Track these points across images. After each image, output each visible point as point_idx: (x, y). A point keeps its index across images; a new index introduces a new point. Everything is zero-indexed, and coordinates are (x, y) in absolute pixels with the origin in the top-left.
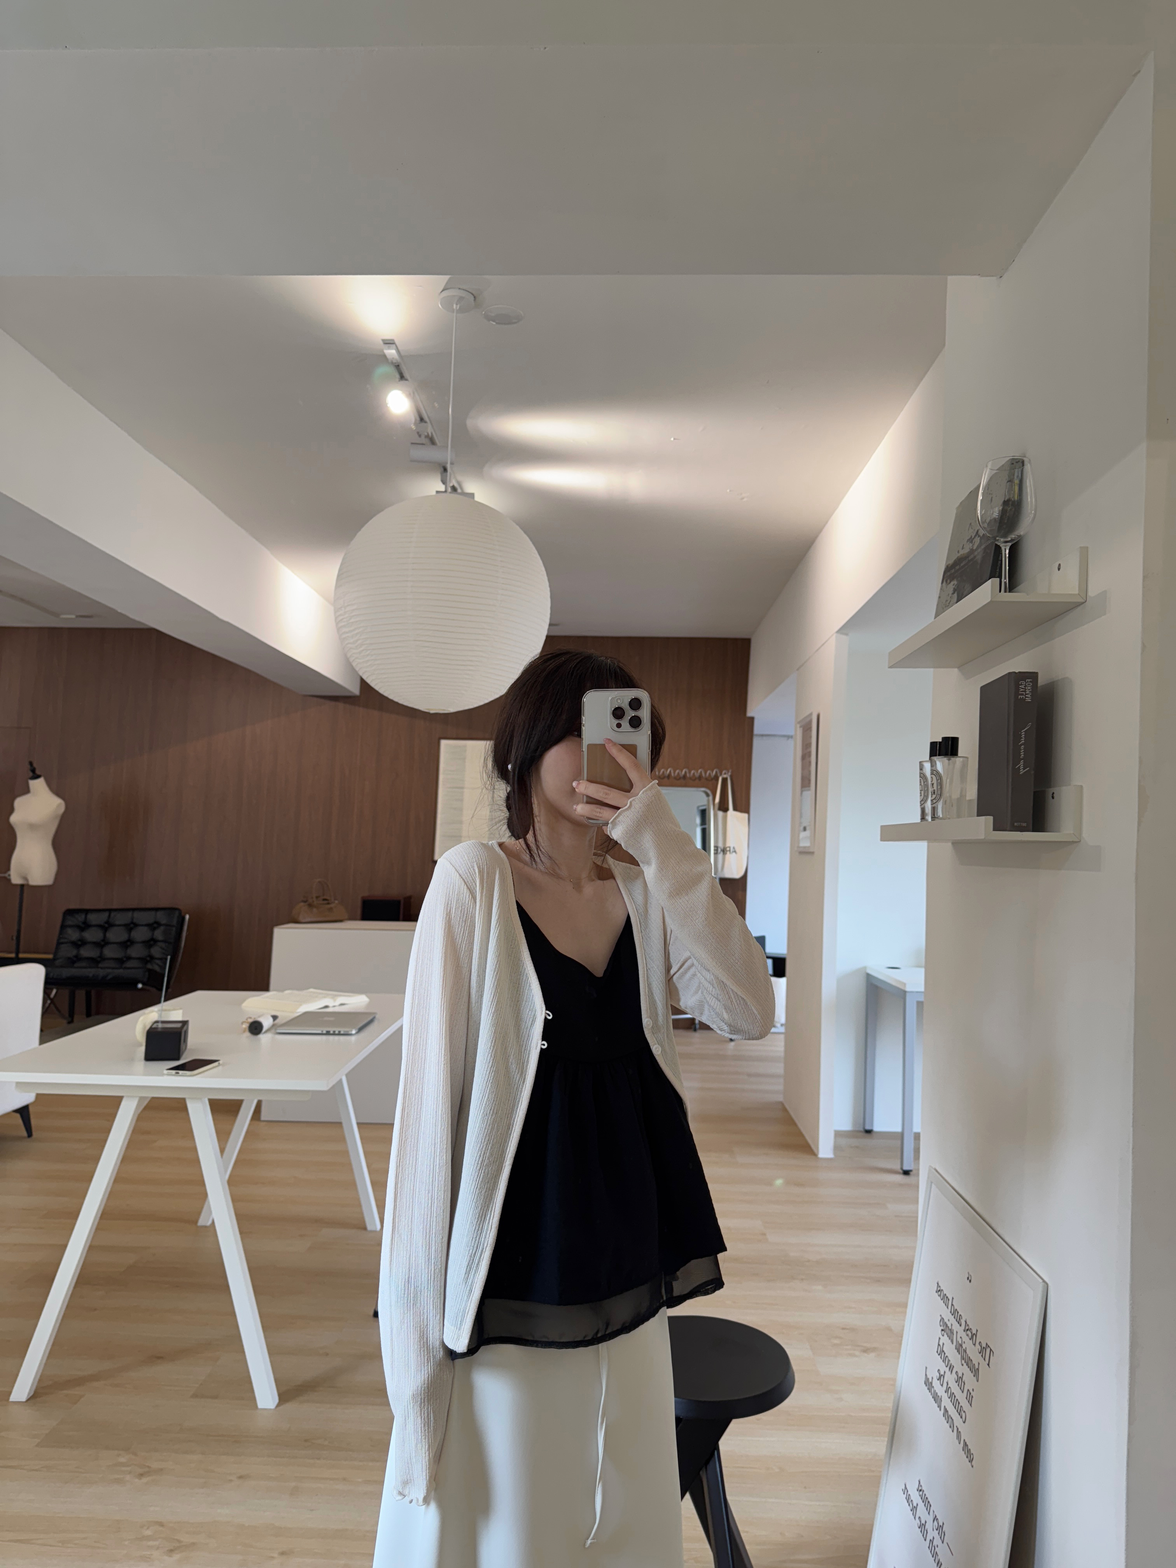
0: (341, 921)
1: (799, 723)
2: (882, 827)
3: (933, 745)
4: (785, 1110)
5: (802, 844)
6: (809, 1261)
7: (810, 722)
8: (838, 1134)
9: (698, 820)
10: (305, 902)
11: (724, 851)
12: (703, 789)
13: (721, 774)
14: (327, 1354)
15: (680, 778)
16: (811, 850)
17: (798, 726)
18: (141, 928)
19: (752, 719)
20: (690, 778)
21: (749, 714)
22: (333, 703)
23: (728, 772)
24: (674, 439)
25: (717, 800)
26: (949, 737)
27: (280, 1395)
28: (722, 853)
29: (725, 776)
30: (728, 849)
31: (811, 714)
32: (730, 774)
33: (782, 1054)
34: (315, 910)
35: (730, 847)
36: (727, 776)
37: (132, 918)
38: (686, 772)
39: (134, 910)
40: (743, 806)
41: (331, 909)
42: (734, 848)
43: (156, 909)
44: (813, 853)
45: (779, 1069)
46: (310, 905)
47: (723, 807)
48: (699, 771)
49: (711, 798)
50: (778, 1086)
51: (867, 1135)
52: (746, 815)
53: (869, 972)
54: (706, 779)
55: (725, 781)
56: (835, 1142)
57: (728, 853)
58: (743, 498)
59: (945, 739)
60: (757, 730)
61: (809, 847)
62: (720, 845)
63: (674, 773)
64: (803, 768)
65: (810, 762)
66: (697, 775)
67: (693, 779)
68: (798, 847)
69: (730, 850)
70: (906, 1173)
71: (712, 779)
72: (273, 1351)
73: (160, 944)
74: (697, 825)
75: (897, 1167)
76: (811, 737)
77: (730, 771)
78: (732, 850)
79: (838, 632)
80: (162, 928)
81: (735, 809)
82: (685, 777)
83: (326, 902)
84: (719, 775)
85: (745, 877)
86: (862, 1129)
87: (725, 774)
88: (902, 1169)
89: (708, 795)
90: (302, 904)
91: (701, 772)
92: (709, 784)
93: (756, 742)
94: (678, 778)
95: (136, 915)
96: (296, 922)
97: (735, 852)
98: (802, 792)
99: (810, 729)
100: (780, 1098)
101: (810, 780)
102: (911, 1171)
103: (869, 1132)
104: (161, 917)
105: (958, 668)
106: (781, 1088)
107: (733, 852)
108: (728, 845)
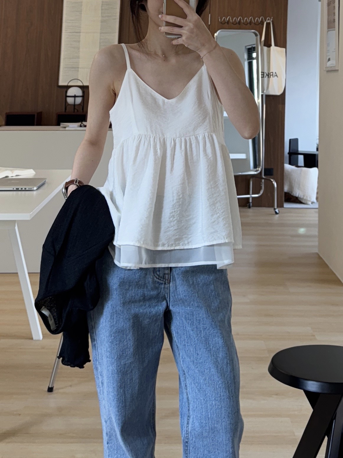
4: (320, 258)
9: (246, 56)
11: (269, 75)
12: (253, 31)
13: (266, 20)
20: (244, 23)
25: (263, 38)
28: (267, 77)
29: (269, 21)
30: (271, 74)
32: (272, 20)
36: (270, 21)
38: (240, 19)
40: (282, 43)
42: (275, 73)
44: (337, 71)
47: (268, 44)
49: (259, 37)
50: (315, 243)
52: (284, 49)
54: (255, 24)
55: (268, 25)
57: (272, 76)
61: (334, 67)
62: (266, 71)
63: (232, 20)
65: (334, 7)
66: (248, 21)
67: (246, 24)
68: (326, 68)
69: (273, 75)
71: (259, 24)
77: (272, 17)
81: (276, 45)
82: (240, 22)
84: (264, 21)
87: (269, 20)
89: (256, 35)
91: (251, 19)
92: (257, 27)
94: (235, 23)
97: (277, 76)
98: (328, 31)
100: (316, 250)
106: (317, 244)
107: (275, 76)
108: (271, 71)
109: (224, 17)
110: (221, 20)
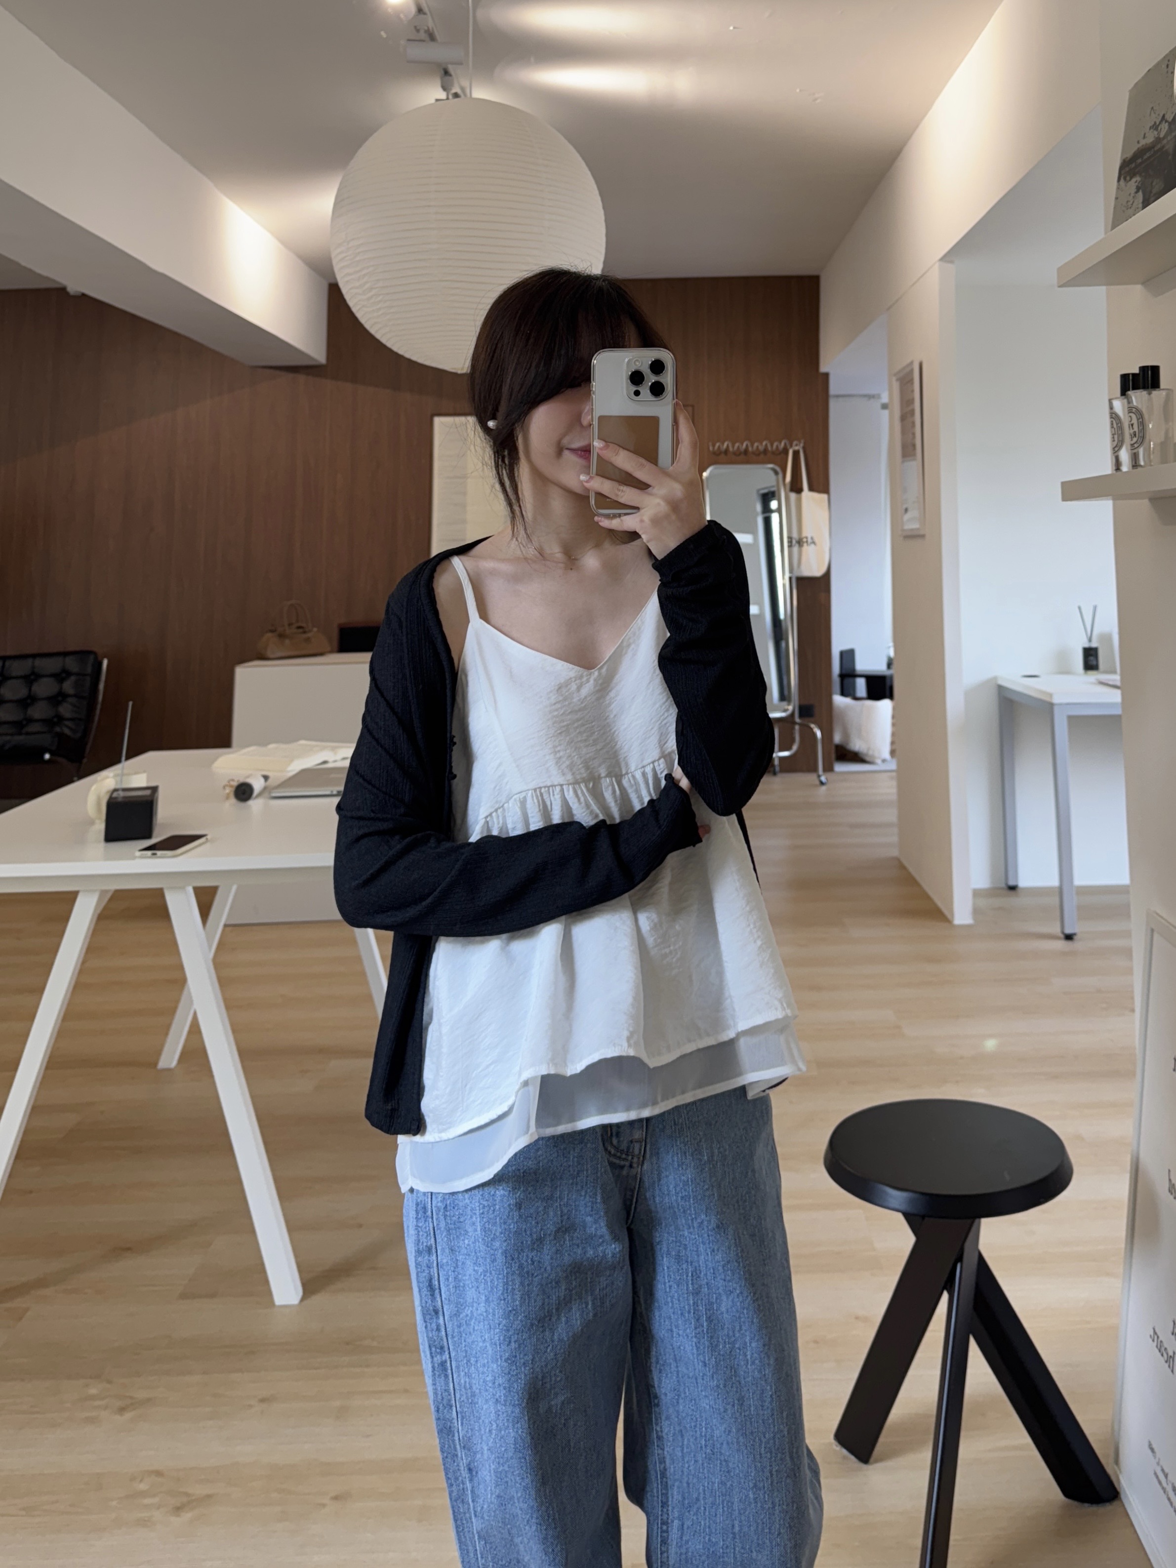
0: (321, 654)
1: (895, 375)
2: (1064, 484)
3: (1125, 378)
4: (903, 867)
5: (906, 527)
6: (962, 1058)
7: (912, 371)
8: (977, 893)
9: (759, 507)
10: (272, 631)
11: (800, 543)
12: (771, 466)
13: (791, 446)
14: (360, 1226)
15: (740, 454)
16: (922, 533)
17: (894, 379)
18: (45, 680)
19: (826, 376)
20: (753, 453)
21: (823, 369)
22: (291, 376)
23: (800, 442)
24: (734, 28)
25: (788, 478)
26: (1147, 367)
27: (305, 1285)
28: (797, 545)
29: (796, 448)
30: (805, 540)
31: (912, 363)
32: (802, 445)
33: (894, 797)
34: (287, 642)
35: (807, 538)
36: (799, 448)
37: (33, 667)
38: (747, 445)
39: (34, 656)
40: (821, 485)
41: (308, 640)
42: (812, 538)
43: (65, 654)
44: (923, 536)
45: (891, 815)
46: (282, 636)
47: (796, 488)
48: (764, 443)
49: (780, 476)
50: (893, 838)
51: (1012, 892)
52: (825, 496)
53: (1001, 682)
54: (773, 453)
55: (796, 454)
56: (974, 904)
57: (805, 545)
58: (816, 99)
59: (1143, 369)
60: (833, 389)
61: (918, 529)
62: (795, 535)
63: (733, 447)
64: (903, 432)
65: (913, 423)
66: (761, 448)
67: (757, 453)
68: (903, 530)
69: (807, 542)
70: (1069, 937)
71: (780, 453)
72: (293, 1227)
73: (70, 700)
74: (757, 515)
75: (1056, 929)
76: (913, 391)
77: (802, 441)
78: (809, 540)
79: (942, 259)
80: (73, 678)
81: (811, 489)
82: (746, 452)
83: (301, 630)
84: (788, 447)
85: (827, 575)
86: (1003, 885)
87: (796, 445)
88: (1063, 933)
89: (776, 473)
90: (269, 635)
91: (766, 445)
92: (778, 458)
93: (833, 405)
94: (737, 453)
95: (38, 662)
96: (262, 657)
97: (814, 543)
98: (903, 462)
99: (911, 381)
100: (895, 853)
101: (914, 446)
102: (1075, 934)
103: (1013, 888)
104: (71, 664)
105: (1143, 283)
106: (895, 839)
107: (811, 543)
108: (804, 534)
109: (718, 441)
110: (714, 449)
